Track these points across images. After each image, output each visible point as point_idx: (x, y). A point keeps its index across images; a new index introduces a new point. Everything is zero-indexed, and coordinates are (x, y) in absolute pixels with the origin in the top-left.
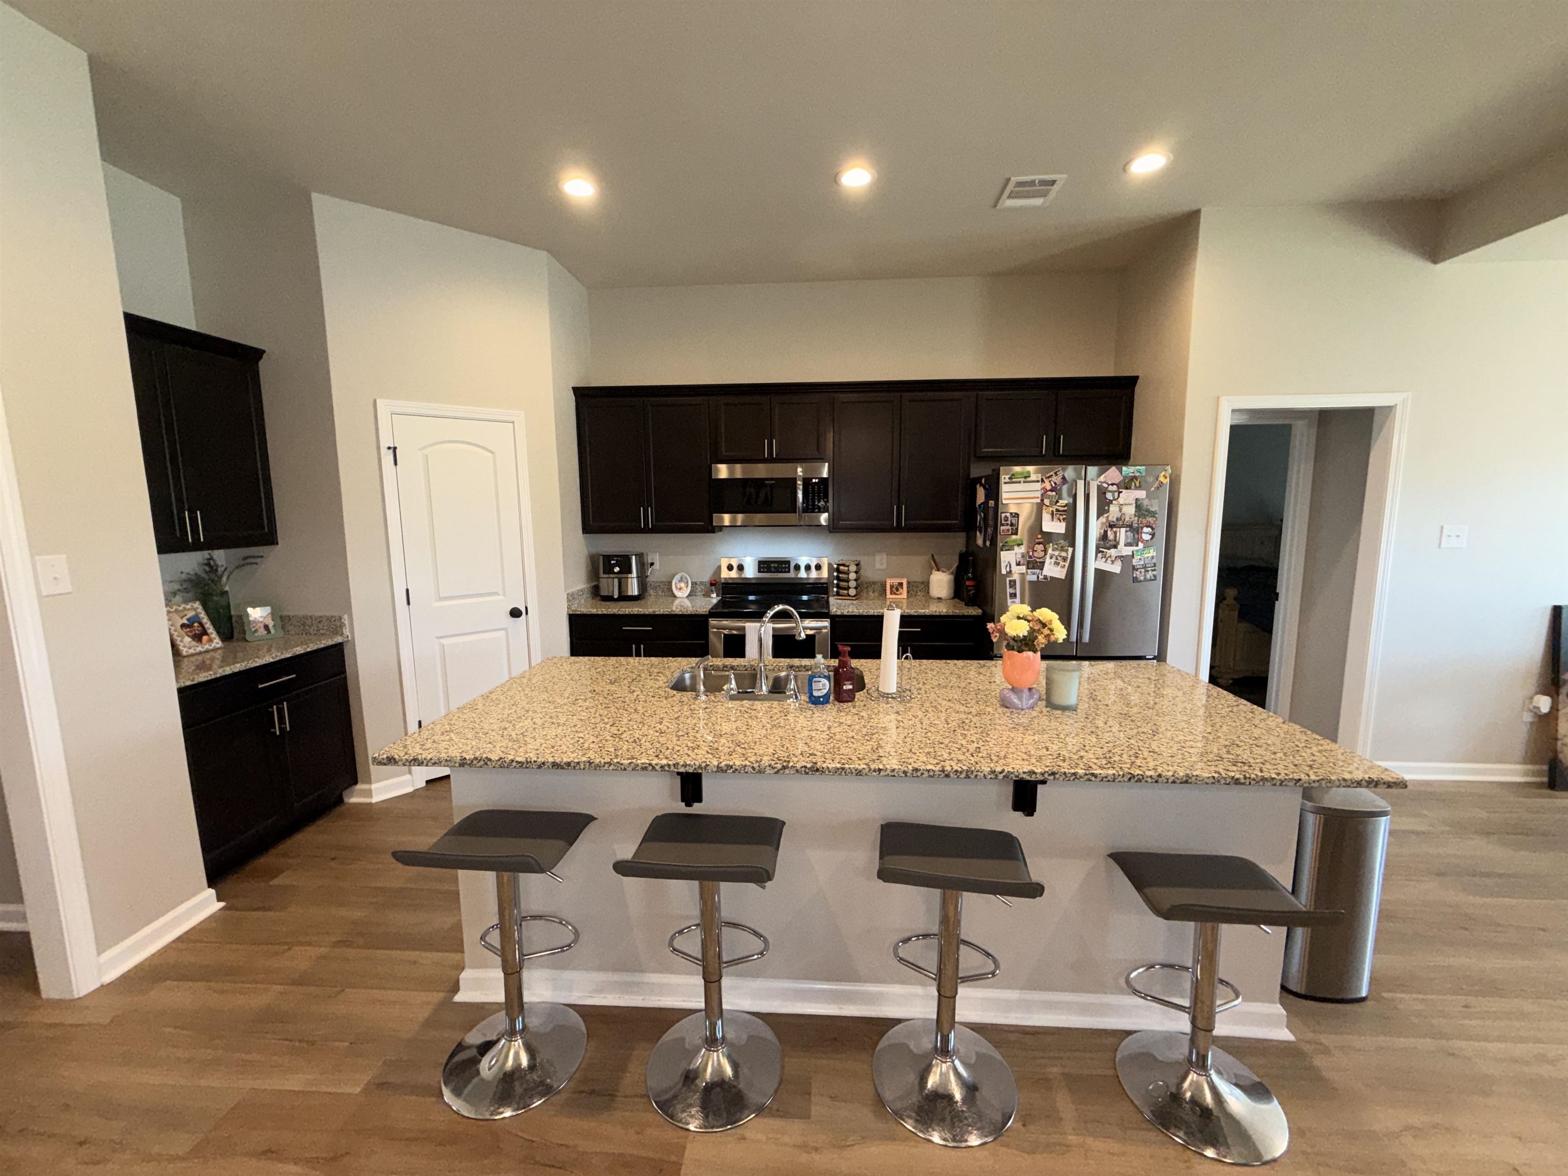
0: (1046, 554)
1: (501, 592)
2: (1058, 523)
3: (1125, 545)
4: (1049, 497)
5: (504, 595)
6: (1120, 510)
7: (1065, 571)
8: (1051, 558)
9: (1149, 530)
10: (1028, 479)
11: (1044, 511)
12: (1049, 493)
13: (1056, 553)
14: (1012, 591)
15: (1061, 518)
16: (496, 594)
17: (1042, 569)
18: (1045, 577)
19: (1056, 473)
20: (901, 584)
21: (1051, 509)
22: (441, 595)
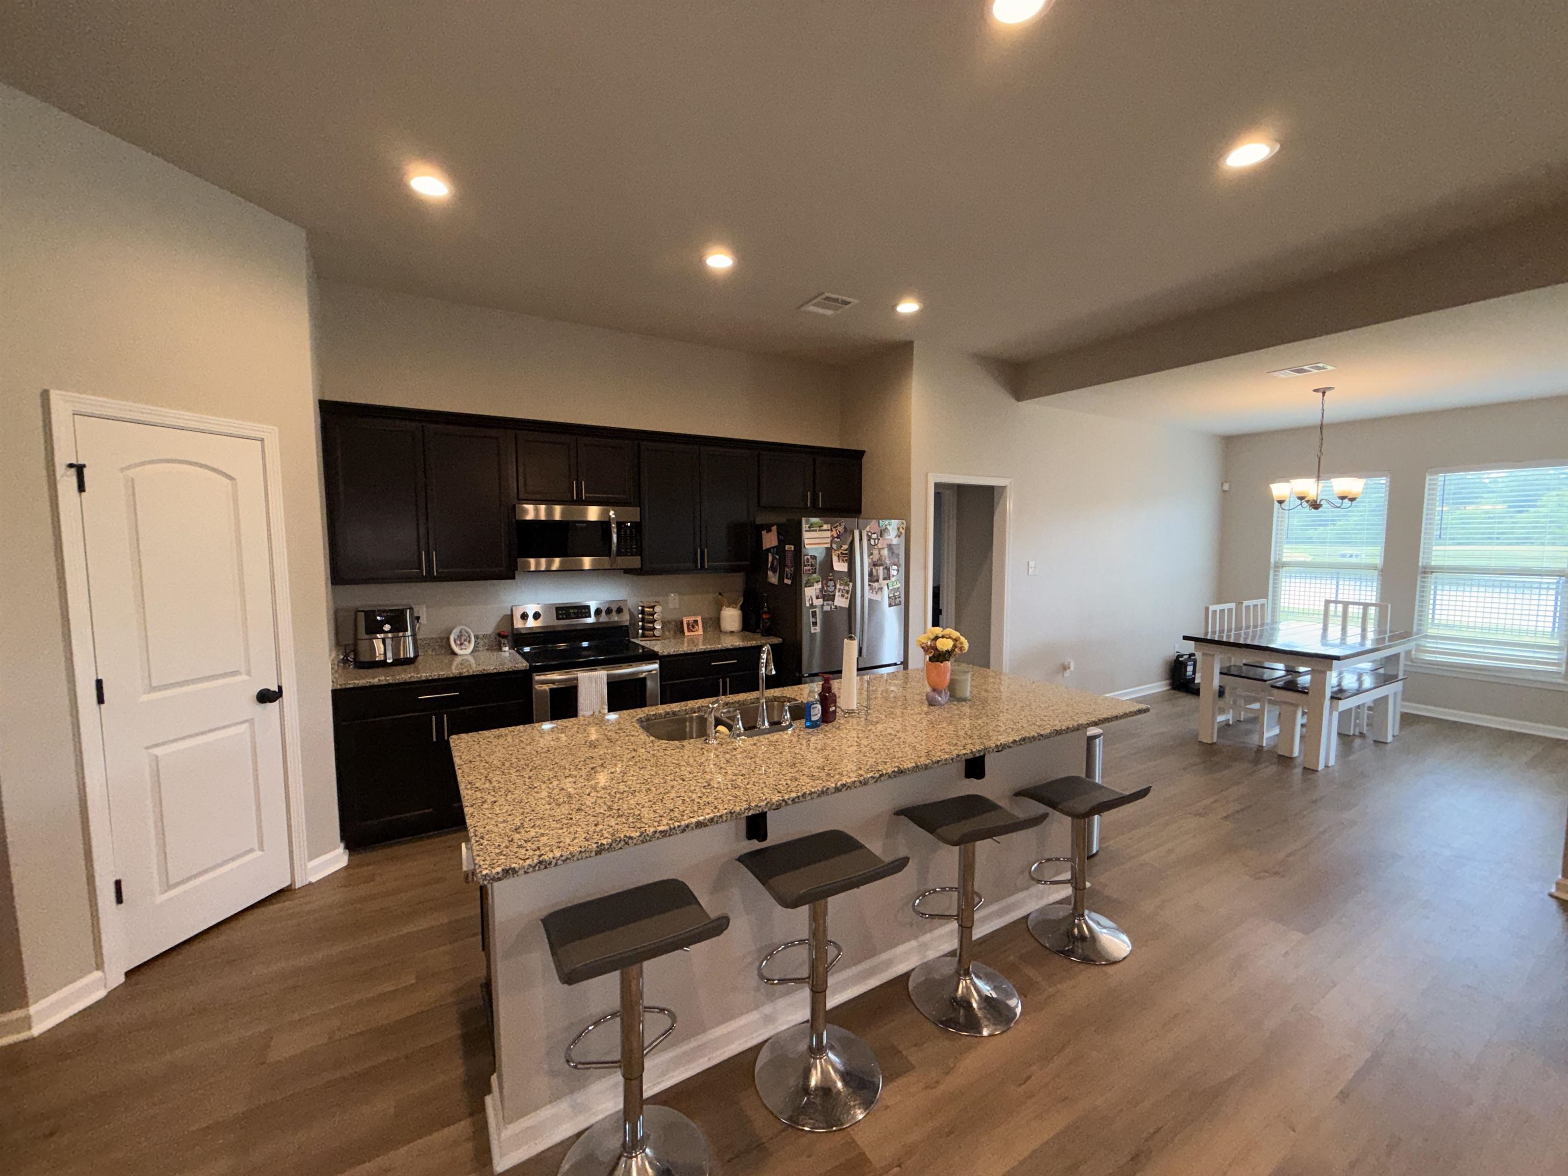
0: (835, 589)
1: (244, 670)
2: (843, 563)
3: (884, 580)
4: (836, 543)
5: (249, 673)
6: (879, 553)
7: (848, 601)
8: (839, 591)
9: (895, 567)
10: (822, 528)
11: (833, 554)
12: (836, 539)
13: (842, 587)
14: (814, 621)
15: (844, 559)
16: (238, 673)
17: (833, 601)
18: (836, 608)
19: (840, 525)
20: (696, 622)
21: (837, 552)
22: (154, 684)
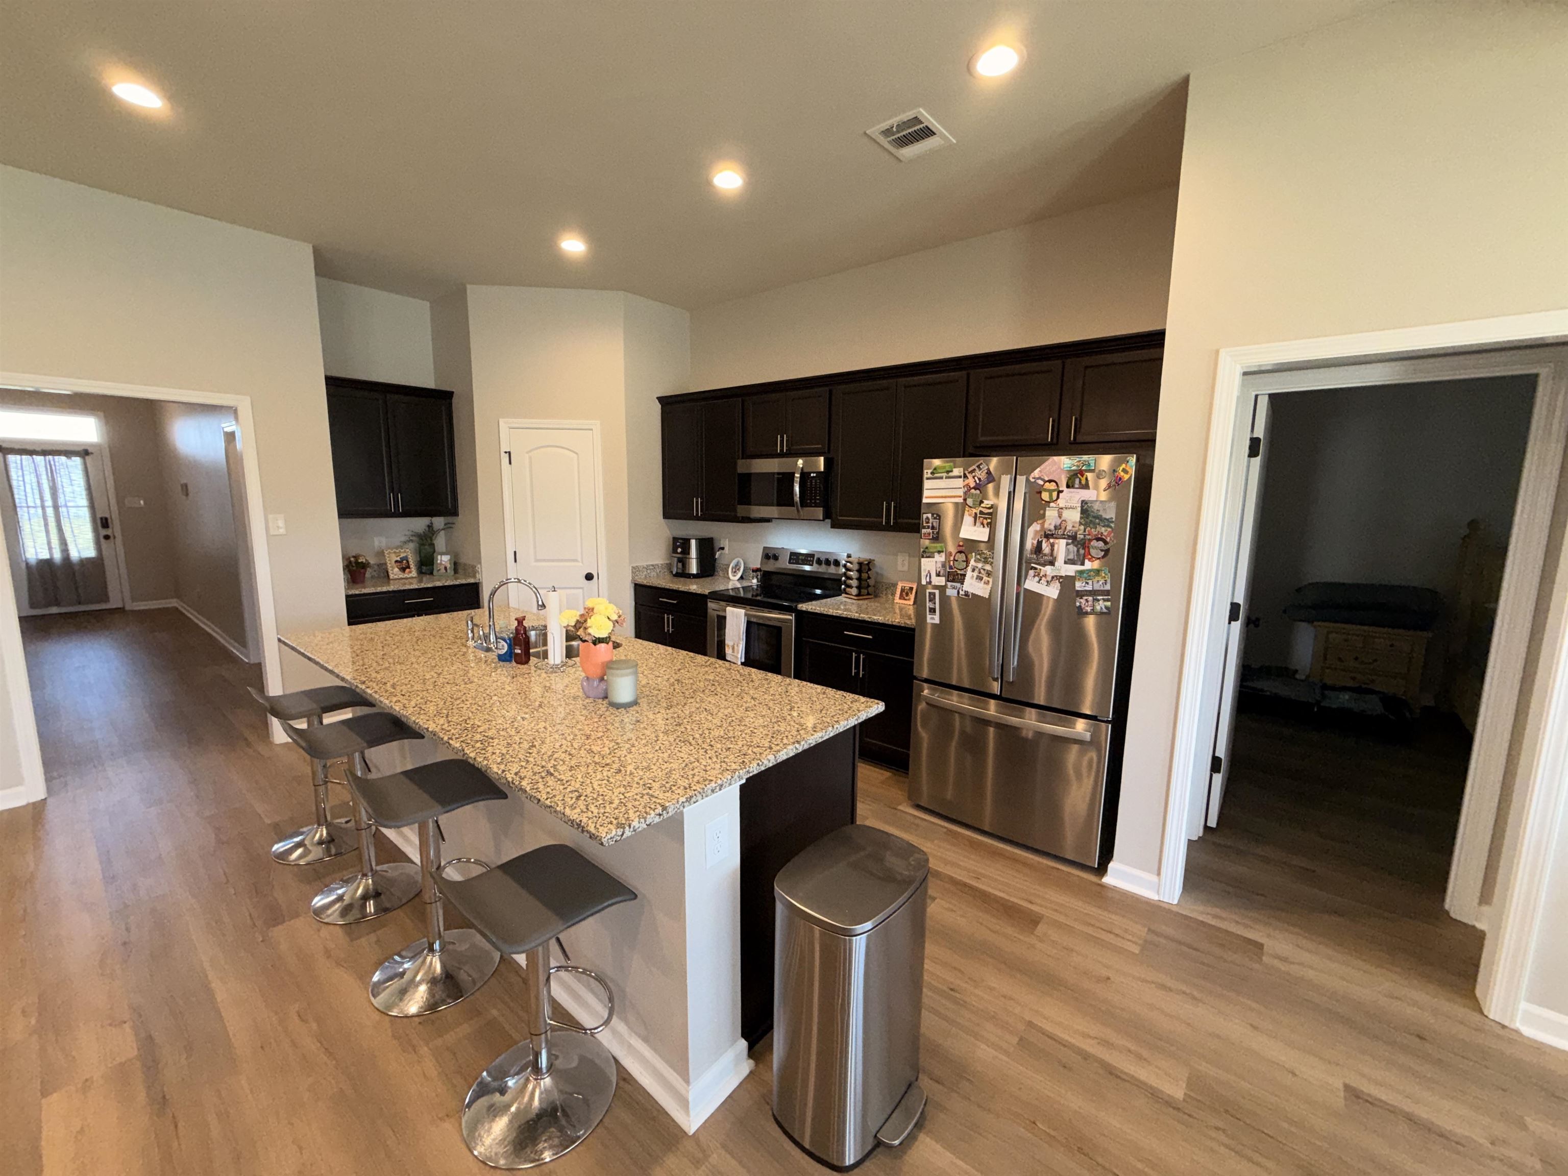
0: (967, 566)
1: (579, 559)
2: (981, 529)
4: (973, 495)
5: (582, 563)
7: (989, 587)
9: (1101, 544)
10: (951, 474)
11: (966, 513)
12: (973, 491)
13: (980, 565)
14: (932, 606)
15: (985, 522)
16: (576, 561)
18: (967, 594)
19: (978, 467)
20: (911, 589)
21: (974, 511)
22: (538, 558)
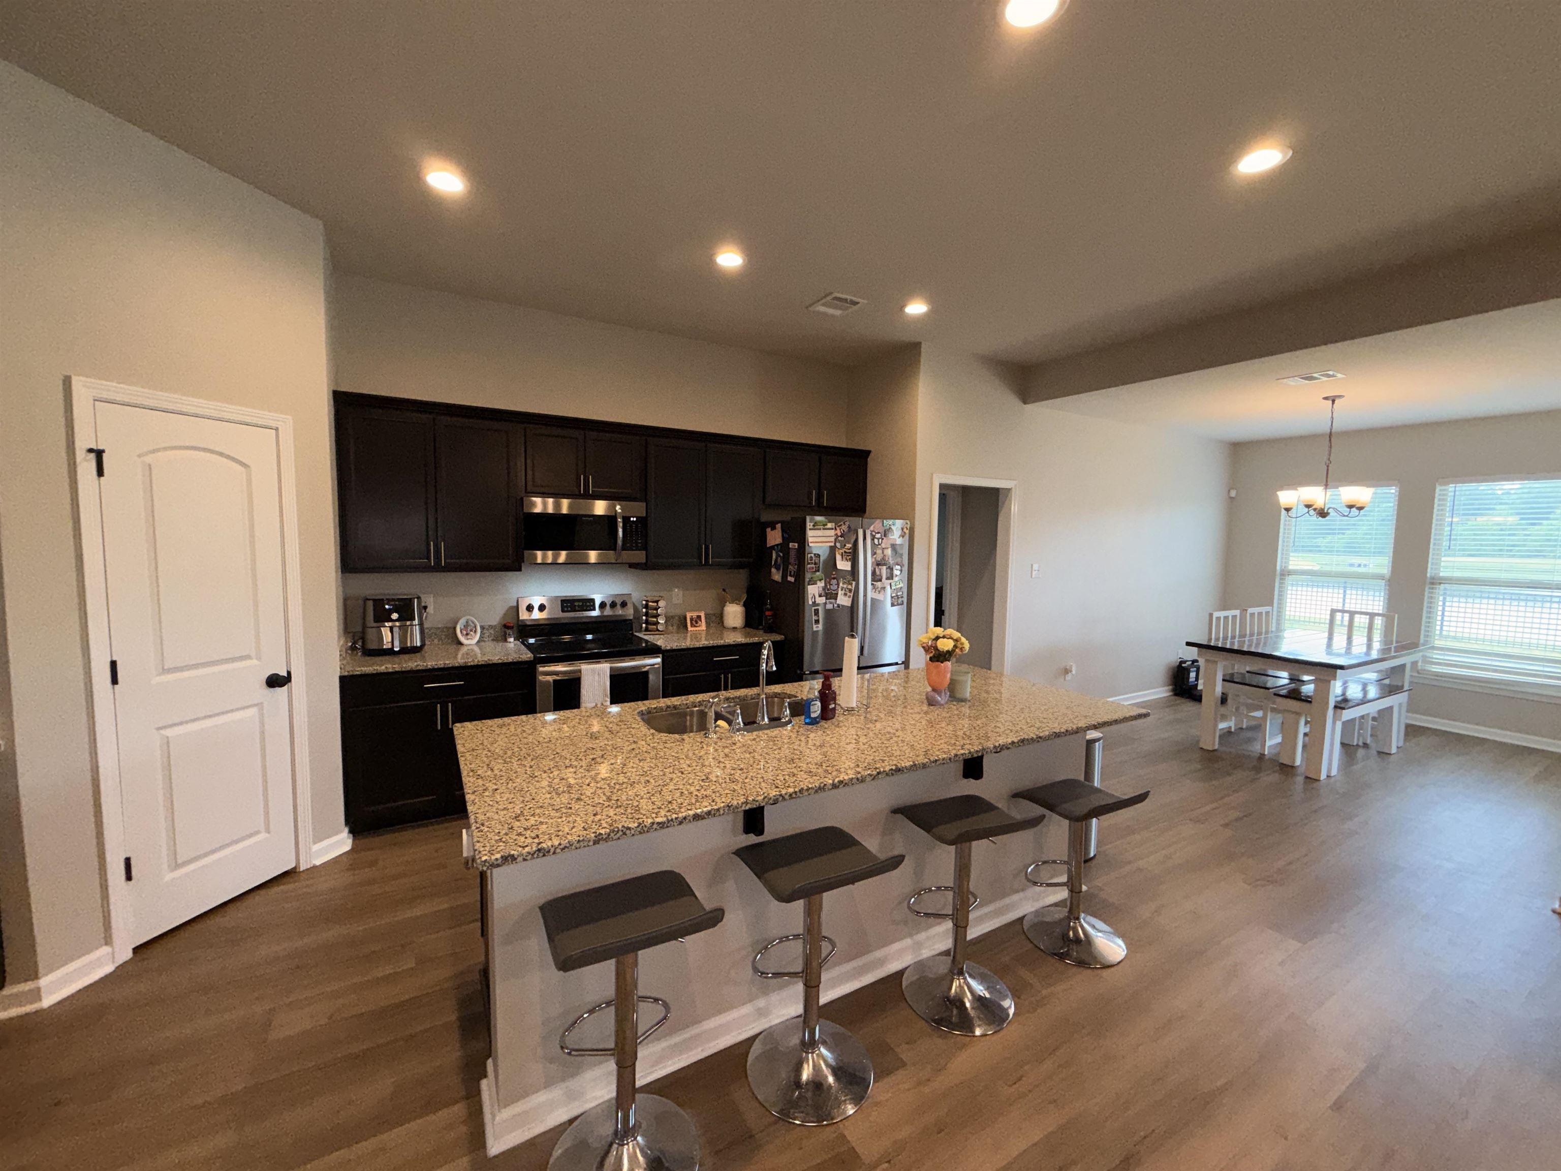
0: (838, 587)
1: (253, 654)
2: (846, 562)
3: (887, 579)
4: (839, 541)
5: (259, 658)
6: (883, 553)
7: (851, 600)
8: (842, 590)
9: (899, 567)
10: (826, 527)
11: (837, 553)
12: (840, 538)
13: (845, 586)
14: (816, 618)
15: (848, 558)
16: (248, 657)
17: (836, 599)
18: (839, 606)
19: (844, 524)
21: (841, 551)
22: (167, 666)
